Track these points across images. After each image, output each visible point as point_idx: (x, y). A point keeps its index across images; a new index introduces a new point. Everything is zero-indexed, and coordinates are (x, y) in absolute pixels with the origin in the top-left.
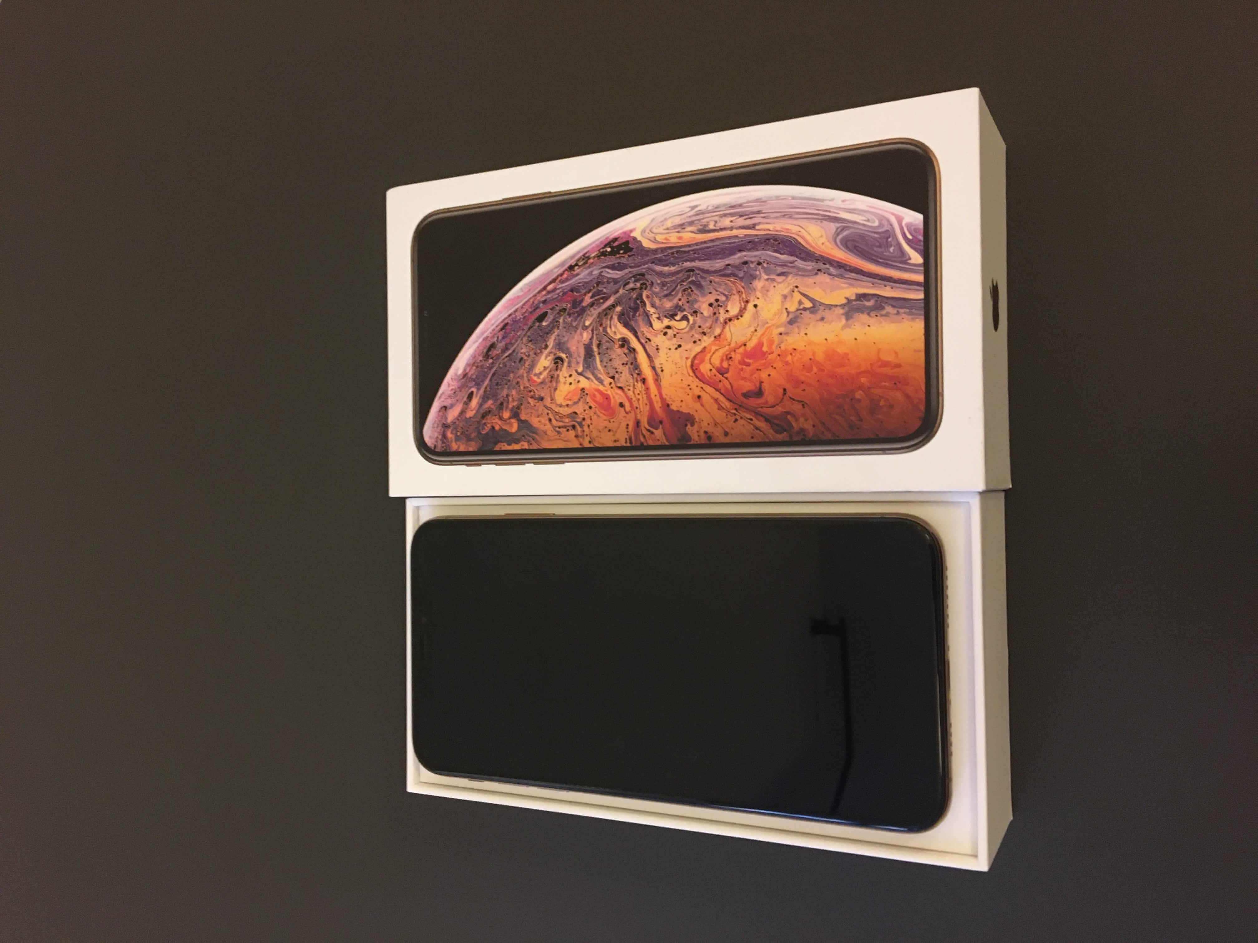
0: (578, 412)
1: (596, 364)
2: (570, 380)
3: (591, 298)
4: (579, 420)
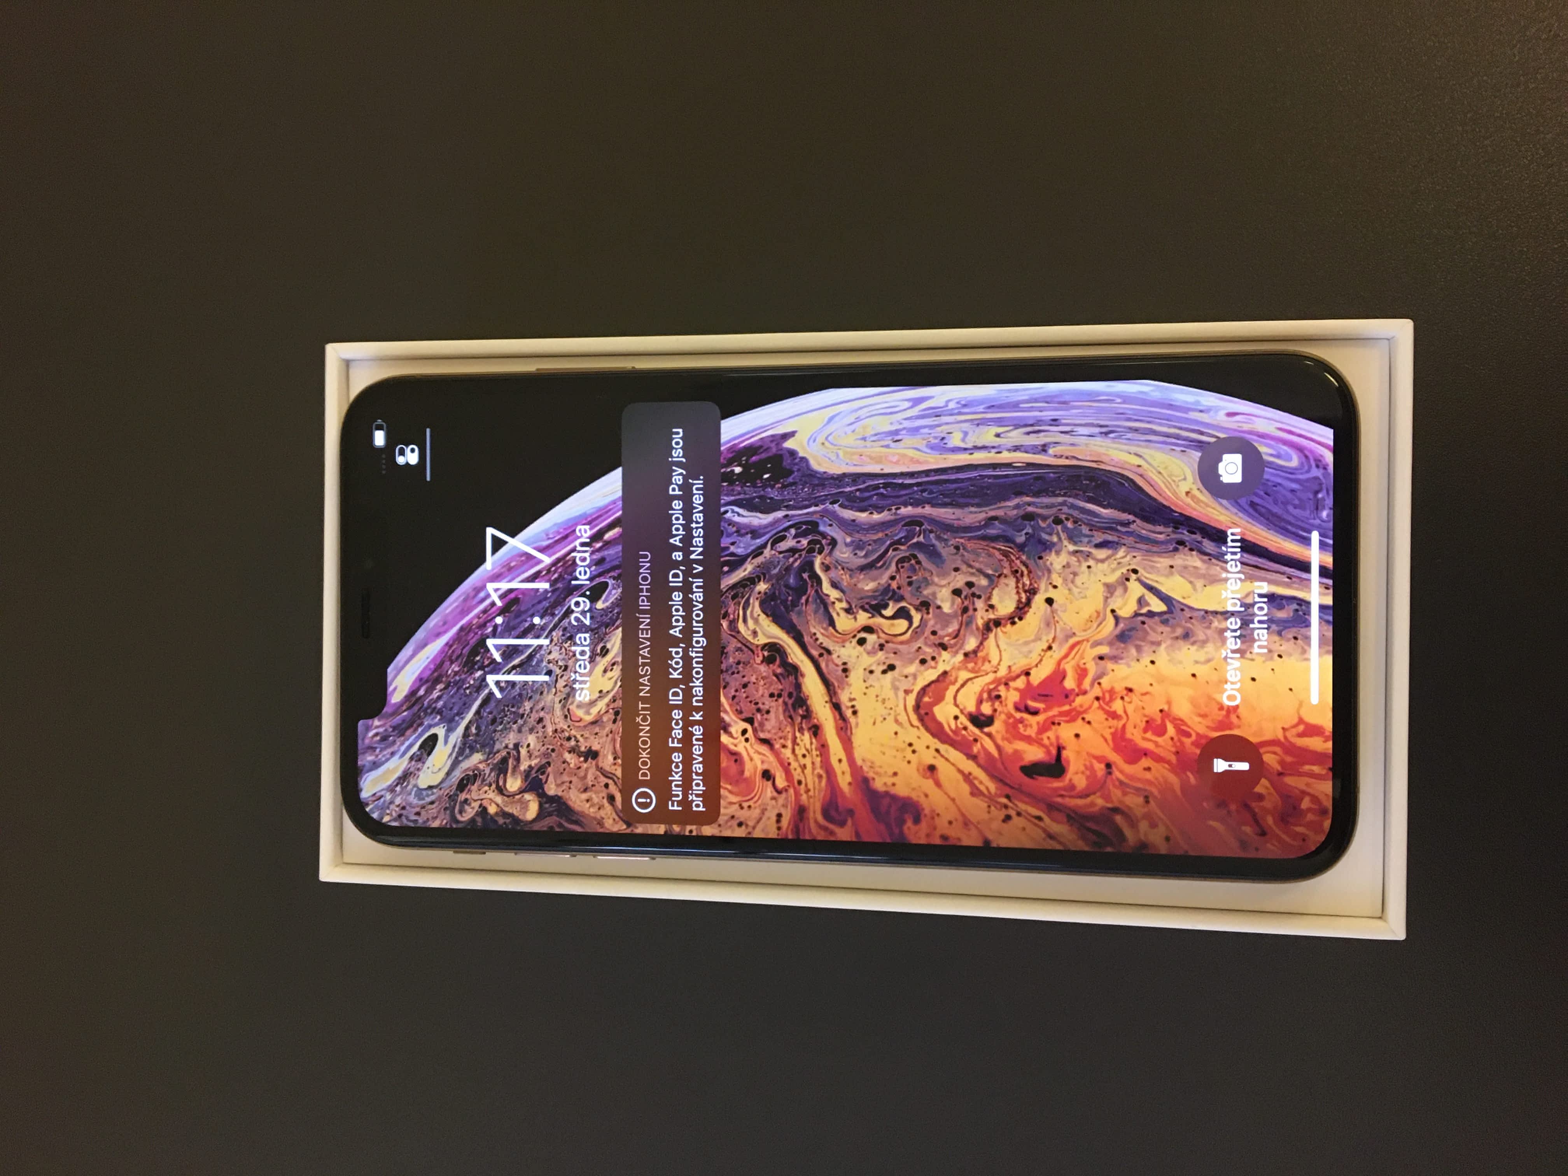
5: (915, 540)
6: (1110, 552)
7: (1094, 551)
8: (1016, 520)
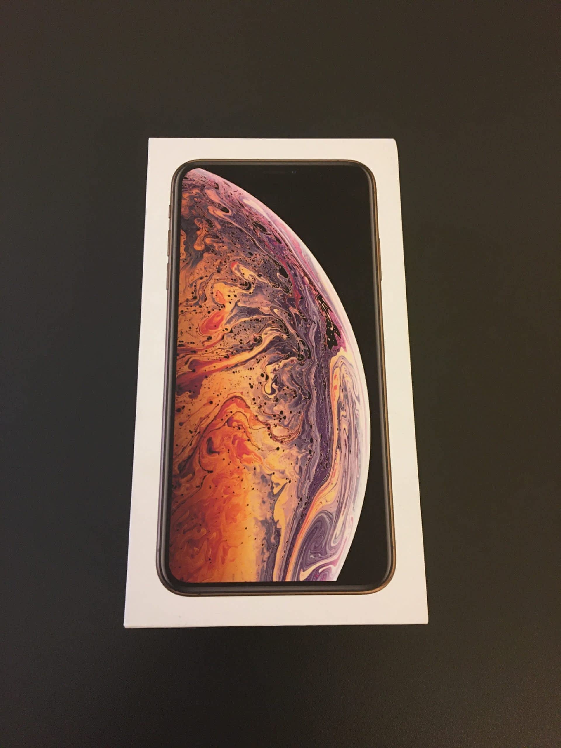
0: (206, 301)
1: (243, 318)
2: (232, 296)
3: (295, 314)
4: (200, 303)
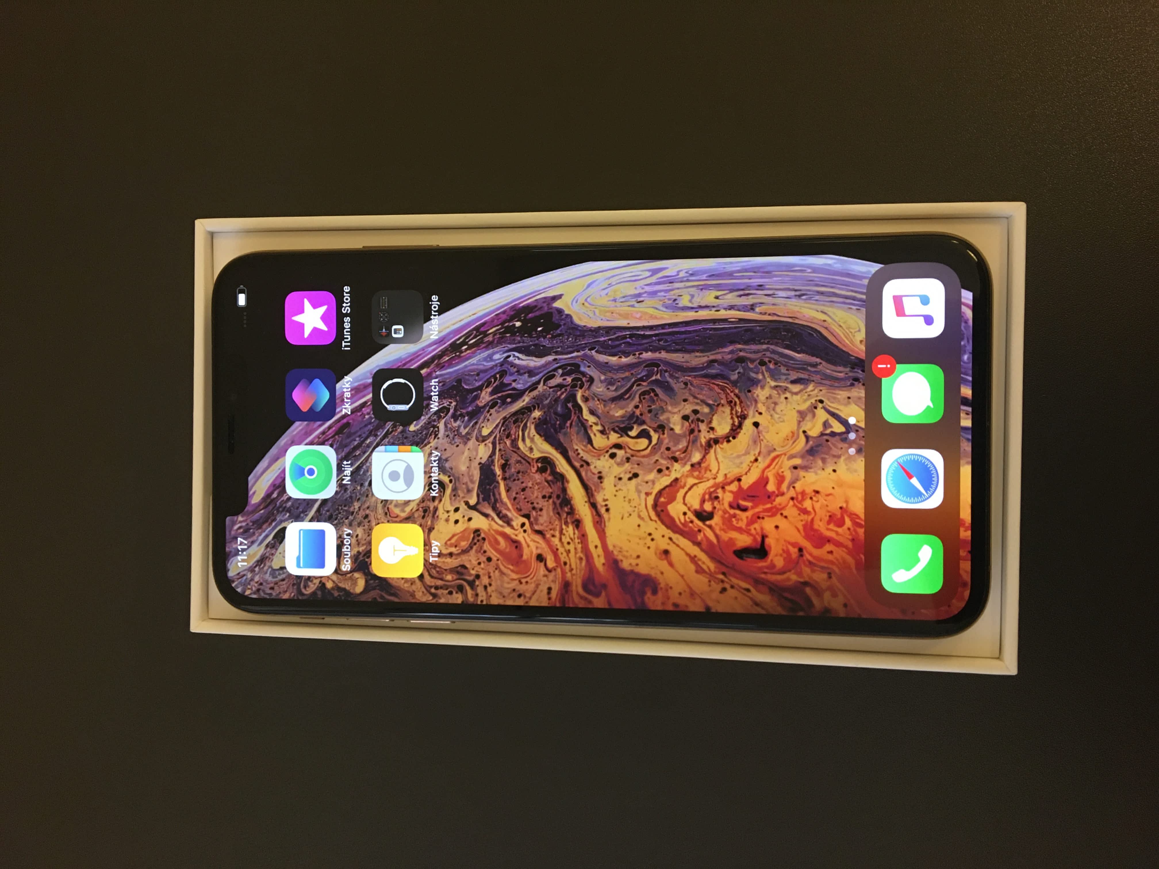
5: (654, 378)
6: (802, 387)
7: (790, 386)
8: (731, 362)
